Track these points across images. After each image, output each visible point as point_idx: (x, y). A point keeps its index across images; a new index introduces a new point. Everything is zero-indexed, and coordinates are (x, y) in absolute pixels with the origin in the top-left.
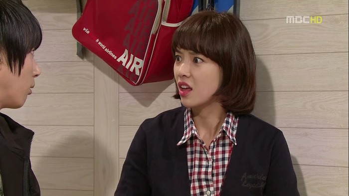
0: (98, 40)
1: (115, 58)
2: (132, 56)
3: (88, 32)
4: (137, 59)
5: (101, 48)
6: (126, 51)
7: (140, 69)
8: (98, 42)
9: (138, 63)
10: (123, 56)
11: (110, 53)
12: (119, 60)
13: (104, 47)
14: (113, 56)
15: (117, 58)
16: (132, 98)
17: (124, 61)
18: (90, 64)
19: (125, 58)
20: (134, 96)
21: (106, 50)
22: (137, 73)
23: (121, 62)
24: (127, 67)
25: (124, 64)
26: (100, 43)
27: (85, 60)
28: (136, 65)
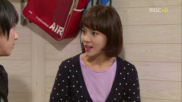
0: (37, 17)
1: (48, 26)
2: (58, 26)
3: (31, 13)
4: (60, 28)
5: (40, 21)
6: (54, 23)
7: (62, 33)
8: (38, 18)
9: (61, 30)
10: (53, 25)
11: (45, 24)
12: (50, 28)
13: (41, 21)
14: (47, 25)
15: (49, 27)
16: (52, 46)
17: (53, 28)
18: (28, 29)
19: (53, 26)
20: (53, 45)
21: (42, 22)
22: (61, 34)
23: (51, 29)
24: (55, 31)
25: (53, 30)
26: (38, 19)
27: (25, 26)
28: (60, 30)
